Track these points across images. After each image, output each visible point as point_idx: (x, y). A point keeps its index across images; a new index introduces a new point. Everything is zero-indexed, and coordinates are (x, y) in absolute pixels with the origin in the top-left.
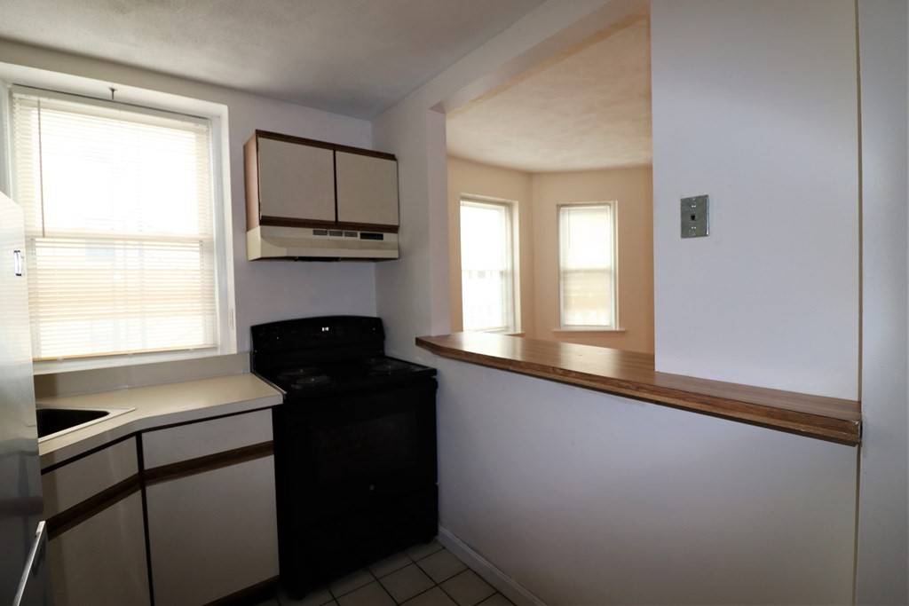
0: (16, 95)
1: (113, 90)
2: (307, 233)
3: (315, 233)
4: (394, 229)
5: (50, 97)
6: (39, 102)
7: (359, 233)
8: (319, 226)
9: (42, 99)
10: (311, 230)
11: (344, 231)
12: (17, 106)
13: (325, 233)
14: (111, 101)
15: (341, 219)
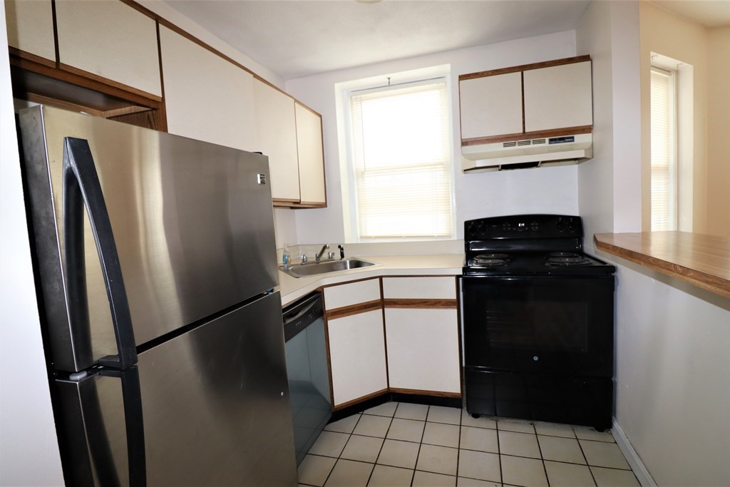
0: (353, 97)
1: (389, 79)
2: (499, 147)
3: (505, 145)
4: (586, 129)
5: (365, 93)
6: (361, 98)
7: (547, 139)
8: (508, 139)
9: (362, 96)
10: (502, 144)
11: (531, 140)
12: (354, 103)
13: (514, 144)
14: (389, 85)
15: (527, 130)
